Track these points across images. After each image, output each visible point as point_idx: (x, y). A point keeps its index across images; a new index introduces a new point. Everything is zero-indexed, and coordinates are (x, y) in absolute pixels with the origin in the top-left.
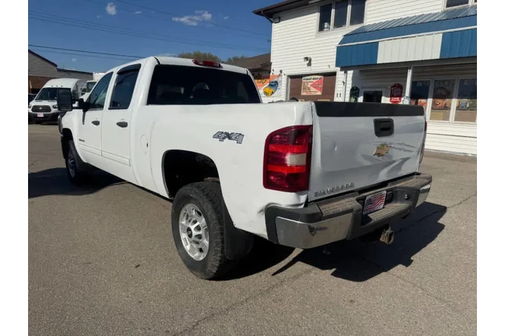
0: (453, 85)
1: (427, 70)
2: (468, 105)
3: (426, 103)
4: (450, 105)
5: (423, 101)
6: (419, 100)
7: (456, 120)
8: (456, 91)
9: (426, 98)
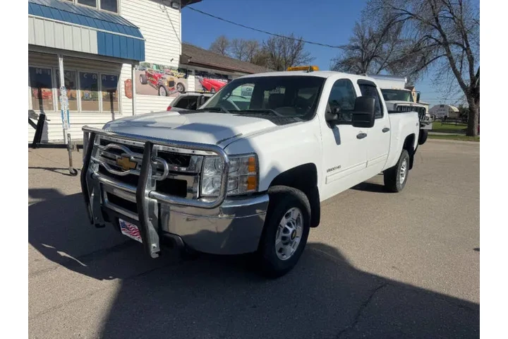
0: (74, 76)
1: (44, 57)
2: (91, 96)
3: (51, 92)
4: (76, 95)
5: (47, 90)
6: (42, 90)
7: (83, 110)
8: (78, 82)
9: (50, 87)
